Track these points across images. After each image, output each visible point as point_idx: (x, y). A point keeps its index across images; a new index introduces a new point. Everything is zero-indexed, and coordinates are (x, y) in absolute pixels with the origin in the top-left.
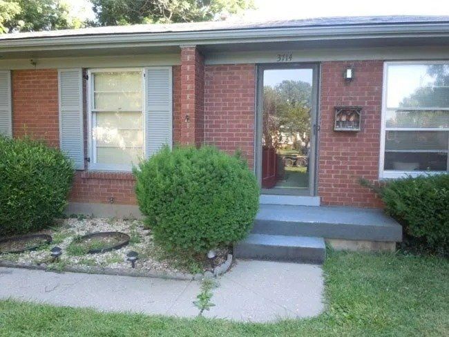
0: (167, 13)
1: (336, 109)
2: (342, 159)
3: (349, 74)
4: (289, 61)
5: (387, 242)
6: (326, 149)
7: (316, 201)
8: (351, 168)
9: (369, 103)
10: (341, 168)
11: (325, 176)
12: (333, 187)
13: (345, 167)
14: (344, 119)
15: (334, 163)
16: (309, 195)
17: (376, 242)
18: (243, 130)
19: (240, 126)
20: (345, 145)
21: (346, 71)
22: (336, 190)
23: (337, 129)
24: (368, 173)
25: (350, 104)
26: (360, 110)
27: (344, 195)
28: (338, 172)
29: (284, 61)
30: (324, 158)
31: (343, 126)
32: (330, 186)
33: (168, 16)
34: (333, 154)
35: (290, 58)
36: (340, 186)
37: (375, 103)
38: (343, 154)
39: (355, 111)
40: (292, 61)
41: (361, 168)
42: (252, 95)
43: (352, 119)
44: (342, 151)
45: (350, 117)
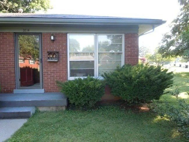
0: (6, 8)
1: (48, 52)
2: (52, 73)
3: (52, 38)
4: (28, 32)
5: (62, 106)
6: (46, 69)
7: (42, 91)
8: (56, 76)
9: (62, 50)
10: (52, 76)
11: (46, 80)
12: (50, 85)
13: (53, 76)
14: (51, 56)
15: (49, 74)
16: (40, 89)
17: (57, 107)
18: (9, 61)
19: (8, 60)
20: (53, 67)
24: (63, 78)
25: (55, 50)
26: (57, 53)
27: (54, 88)
28: (51, 78)
29: (26, 32)
30: (46, 72)
31: (51, 59)
32: (48, 84)
33: (7, 10)
34: (49, 71)
35: (29, 30)
36: (52, 84)
37: (65, 50)
38: (53, 71)
39: (55, 53)
40: (29, 32)
41: (60, 76)
42: (13, 46)
43: (54, 56)
44: (52, 69)
45: (53, 55)
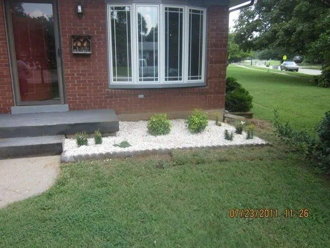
1: (73, 37)
2: (81, 75)
3: (80, 9)
6: (69, 68)
7: (65, 108)
8: (89, 81)
9: (97, 33)
10: (82, 82)
11: (71, 88)
12: (77, 96)
13: (84, 81)
14: (79, 44)
15: (76, 78)
16: (60, 104)
20: (83, 64)
21: (77, 7)
22: (80, 99)
23: (75, 52)
24: (102, 84)
25: (84, 33)
26: (90, 37)
27: (86, 102)
28: (80, 85)
30: (69, 75)
31: (80, 50)
34: (75, 71)
36: (82, 95)
37: (102, 33)
38: (82, 71)
39: (87, 39)
41: (96, 81)
43: (85, 44)
44: (82, 69)
45: (83, 42)
